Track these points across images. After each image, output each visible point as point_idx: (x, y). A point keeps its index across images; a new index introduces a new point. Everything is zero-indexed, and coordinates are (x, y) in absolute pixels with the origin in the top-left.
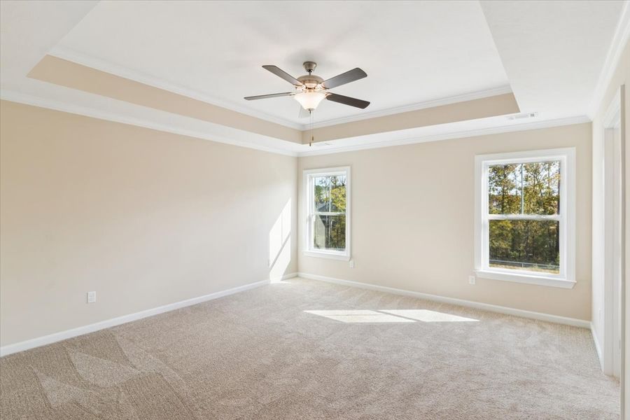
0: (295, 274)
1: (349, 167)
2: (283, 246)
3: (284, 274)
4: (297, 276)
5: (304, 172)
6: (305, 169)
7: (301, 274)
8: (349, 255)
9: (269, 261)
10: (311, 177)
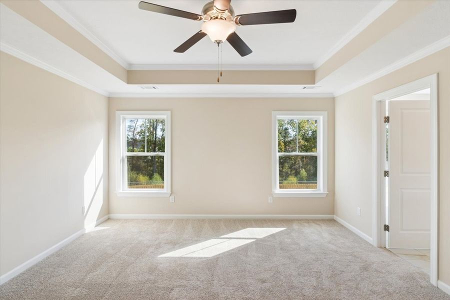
0: (106, 217)
1: (169, 113)
2: (96, 189)
3: (98, 220)
4: (109, 219)
5: (118, 113)
6: (118, 110)
7: (112, 216)
8: (170, 192)
9: (83, 208)
10: (124, 119)
